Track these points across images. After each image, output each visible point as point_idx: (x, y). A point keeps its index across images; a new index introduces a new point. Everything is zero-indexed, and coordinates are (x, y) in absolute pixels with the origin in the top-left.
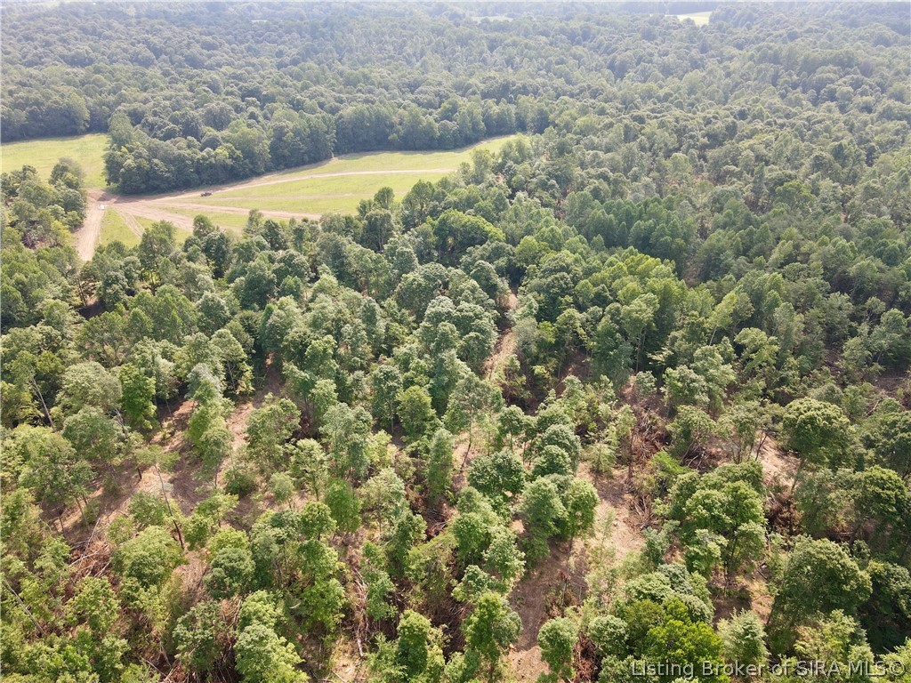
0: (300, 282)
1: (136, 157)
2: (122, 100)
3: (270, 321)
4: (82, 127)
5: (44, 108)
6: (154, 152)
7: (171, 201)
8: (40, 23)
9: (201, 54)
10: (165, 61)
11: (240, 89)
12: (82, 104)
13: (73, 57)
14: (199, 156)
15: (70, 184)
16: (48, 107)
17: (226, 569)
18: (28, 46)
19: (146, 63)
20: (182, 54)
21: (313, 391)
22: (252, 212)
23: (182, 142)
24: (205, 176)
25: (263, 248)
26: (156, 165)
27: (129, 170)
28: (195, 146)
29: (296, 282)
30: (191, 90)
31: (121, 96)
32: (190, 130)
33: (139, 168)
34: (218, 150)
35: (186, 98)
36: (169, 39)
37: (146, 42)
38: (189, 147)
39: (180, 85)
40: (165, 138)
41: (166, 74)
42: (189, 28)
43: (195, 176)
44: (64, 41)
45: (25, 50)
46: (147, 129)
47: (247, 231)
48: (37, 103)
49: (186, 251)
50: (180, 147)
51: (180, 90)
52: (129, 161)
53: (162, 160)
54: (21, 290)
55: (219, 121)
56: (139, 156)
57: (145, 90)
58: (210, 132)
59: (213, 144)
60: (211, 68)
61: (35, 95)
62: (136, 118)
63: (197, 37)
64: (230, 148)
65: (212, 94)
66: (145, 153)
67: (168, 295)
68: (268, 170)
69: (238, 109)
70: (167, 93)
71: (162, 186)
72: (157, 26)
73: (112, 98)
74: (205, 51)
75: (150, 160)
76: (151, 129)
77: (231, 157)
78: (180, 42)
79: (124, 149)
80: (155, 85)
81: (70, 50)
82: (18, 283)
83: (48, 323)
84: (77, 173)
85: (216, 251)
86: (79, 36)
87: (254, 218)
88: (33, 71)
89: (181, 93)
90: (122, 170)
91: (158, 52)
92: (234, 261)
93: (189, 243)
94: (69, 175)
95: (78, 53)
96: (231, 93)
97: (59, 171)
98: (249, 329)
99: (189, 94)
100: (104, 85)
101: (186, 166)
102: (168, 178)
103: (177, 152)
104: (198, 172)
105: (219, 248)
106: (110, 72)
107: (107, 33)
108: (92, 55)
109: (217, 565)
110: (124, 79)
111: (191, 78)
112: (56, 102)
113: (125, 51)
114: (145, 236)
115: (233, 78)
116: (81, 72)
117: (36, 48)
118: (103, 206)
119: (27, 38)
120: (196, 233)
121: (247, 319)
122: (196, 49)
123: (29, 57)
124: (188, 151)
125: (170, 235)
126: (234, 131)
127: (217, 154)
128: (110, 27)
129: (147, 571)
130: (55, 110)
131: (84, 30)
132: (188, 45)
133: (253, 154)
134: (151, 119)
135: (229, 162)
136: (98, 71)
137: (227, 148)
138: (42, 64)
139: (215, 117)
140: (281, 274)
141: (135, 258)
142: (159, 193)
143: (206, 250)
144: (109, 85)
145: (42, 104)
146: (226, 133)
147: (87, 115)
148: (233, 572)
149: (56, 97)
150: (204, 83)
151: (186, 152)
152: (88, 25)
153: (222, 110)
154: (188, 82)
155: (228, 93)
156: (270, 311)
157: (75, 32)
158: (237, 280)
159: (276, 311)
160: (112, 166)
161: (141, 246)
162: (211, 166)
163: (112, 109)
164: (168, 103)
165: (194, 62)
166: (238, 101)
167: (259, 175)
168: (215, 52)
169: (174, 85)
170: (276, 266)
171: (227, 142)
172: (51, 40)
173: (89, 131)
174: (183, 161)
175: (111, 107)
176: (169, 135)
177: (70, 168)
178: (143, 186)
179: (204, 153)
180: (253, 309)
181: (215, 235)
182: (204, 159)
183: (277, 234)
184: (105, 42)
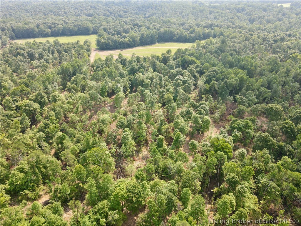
0: (144, 70)
1: (104, 40)
2: (101, 25)
3: (136, 78)
4: (91, 33)
5: (81, 27)
6: (109, 39)
7: (112, 52)
8: (80, 4)
9: (123, 14)
10: (113, 16)
11: (133, 23)
12: (91, 26)
13: (88, 14)
14: (120, 40)
15: (88, 46)
16: (83, 27)
17: (121, 122)
18: (76, 11)
19: (108, 16)
20: (118, 14)
21: (144, 93)
22: (133, 53)
23: (117, 36)
24: (121, 46)
25: (135, 62)
26: (109, 42)
27: (102, 43)
28: (120, 38)
29: (143, 70)
30: (120, 23)
31: (101, 24)
32: (119, 33)
33: (105, 43)
34: (125, 39)
35: (118, 25)
36: (114, 9)
37: (108, 10)
38: (118, 38)
39: (117, 22)
40: (112, 35)
41: (113, 19)
42: (120, 7)
43: (119, 46)
44: (86, 10)
45: (76, 12)
46: (107, 33)
47: (132, 58)
48: (80, 25)
49: (116, 62)
50: (116, 38)
51: (117, 23)
52: (103, 41)
53: (111, 41)
54: (78, 67)
55: (126, 31)
56: (105, 39)
57: (107, 23)
58: (124, 34)
59: (125, 37)
60: (125, 18)
61: (79, 23)
62: (105, 30)
63: (122, 9)
64: (129, 39)
65: (125, 24)
66: (107, 39)
67: (112, 69)
68: (138, 45)
69: (132, 29)
70: (113, 24)
71: (110, 48)
72: (111, 6)
73: (99, 25)
74: (124, 13)
75: (108, 41)
76: (109, 33)
77: (129, 41)
78: (117, 10)
79: (101, 38)
80: (110, 22)
81: (88, 12)
82: (78, 65)
83: (84, 74)
84: (90, 43)
85: (123, 62)
86: (90, 8)
87: (133, 55)
88: (78, 17)
89: (117, 24)
90: (101, 43)
91: (111, 13)
92: (128, 64)
93: (117, 60)
94: (88, 43)
95: (90, 13)
96: (130, 24)
97: (86, 42)
98: (130, 80)
99: (119, 24)
100: (97, 21)
101: (117, 43)
102: (112, 46)
103: (115, 39)
104: (120, 45)
105: (124, 62)
106: (99, 18)
107: (98, 8)
108: (93, 14)
109: (119, 122)
110: (102, 20)
111: (120, 20)
112: (85, 26)
113: (102, 13)
114: (107, 58)
115: (131, 20)
116: (91, 18)
117: (79, 11)
118: (95, 52)
119: (76, 9)
120: (119, 58)
121: (130, 77)
122: (121, 13)
123: (77, 14)
124: (118, 39)
125: (112, 58)
126: (130, 34)
127: (125, 40)
128: (98, 6)
129: (104, 122)
130: (84, 28)
131: (91, 7)
132: (120, 11)
133: (135, 41)
134: (109, 30)
135: (128, 42)
136: (95, 18)
137: (128, 39)
138: (80, 16)
139: (125, 30)
140: (139, 68)
141: (104, 62)
142: (109, 50)
143: (121, 62)
144: (98, 21)
145: (81, 26)
146: (128, 34)
147: (92, 29)
148: (122, 123)
149: (85, 24)
150: (123, 21)
151: (117, 39)
152: (93, 5)
153: (127, 28)
154: (119, 21)
155: (129, 24)
156: (136, 75)
157: (89, 7)
158: (128, 68)
159: (137, 75)
160: (98, 42)
161: (105, 60)
162: (123, 43)
163: (98, 28)
164: (113, 26)
165: (120, 16)
166: (132, 26)
167: (136, 47)
168: (127, 13)
169: (115, 22)
170: (138, 66)
171: (128, 37)
172: (83, 9)
173: (92, 34)
174: (116, 41)
175: (99, 27)
176: (113, 35)
177: (88, 41)
178: (106, 48)
179: (122, 40)
180: (131, 75)
181: (123, 58)
182: (122, 41)
183: (139, 60)
184: (97, 10)
